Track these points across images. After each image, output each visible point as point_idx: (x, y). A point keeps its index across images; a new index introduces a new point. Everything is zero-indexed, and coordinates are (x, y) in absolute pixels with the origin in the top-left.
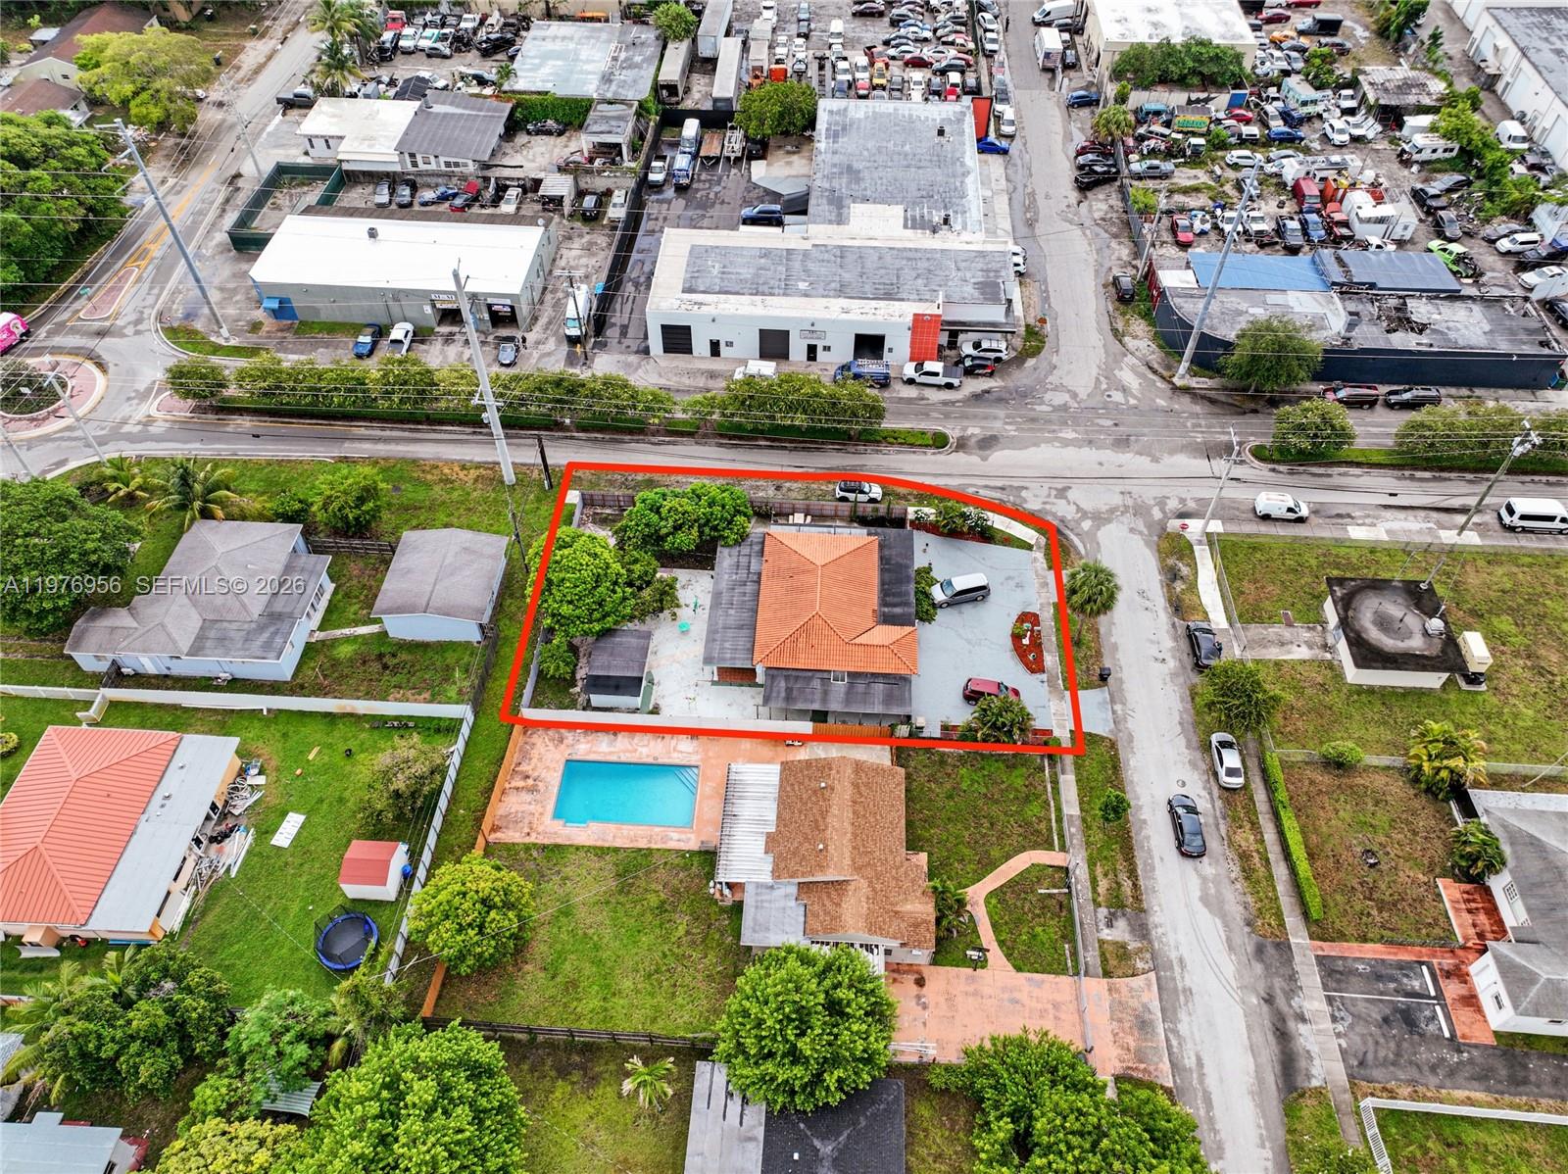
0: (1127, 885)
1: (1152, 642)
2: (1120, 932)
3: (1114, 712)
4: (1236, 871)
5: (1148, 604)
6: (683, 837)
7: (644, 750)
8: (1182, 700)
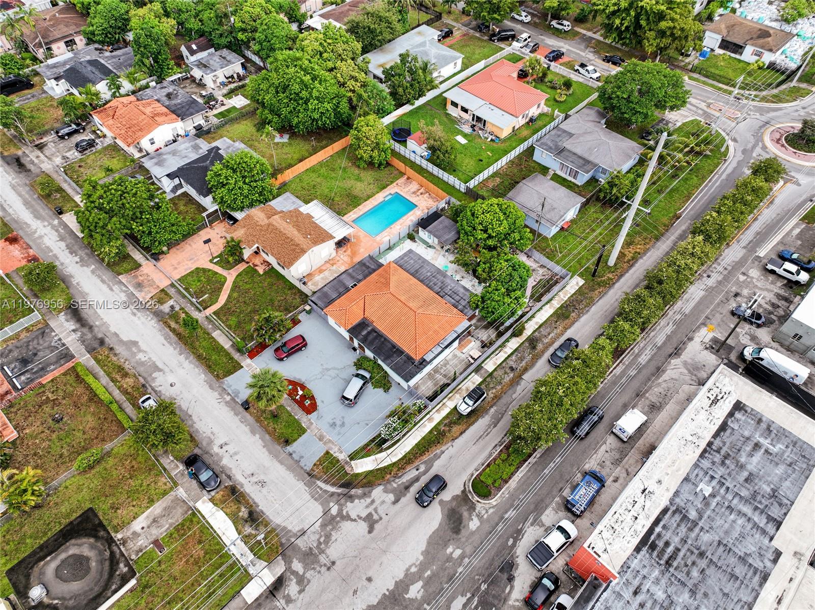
0: (173, 325)
1: (236, 454)
2: (166, 308)
3: (229, 394)
4: (127, 366)
5: (254, 479)
8: (197, 431)
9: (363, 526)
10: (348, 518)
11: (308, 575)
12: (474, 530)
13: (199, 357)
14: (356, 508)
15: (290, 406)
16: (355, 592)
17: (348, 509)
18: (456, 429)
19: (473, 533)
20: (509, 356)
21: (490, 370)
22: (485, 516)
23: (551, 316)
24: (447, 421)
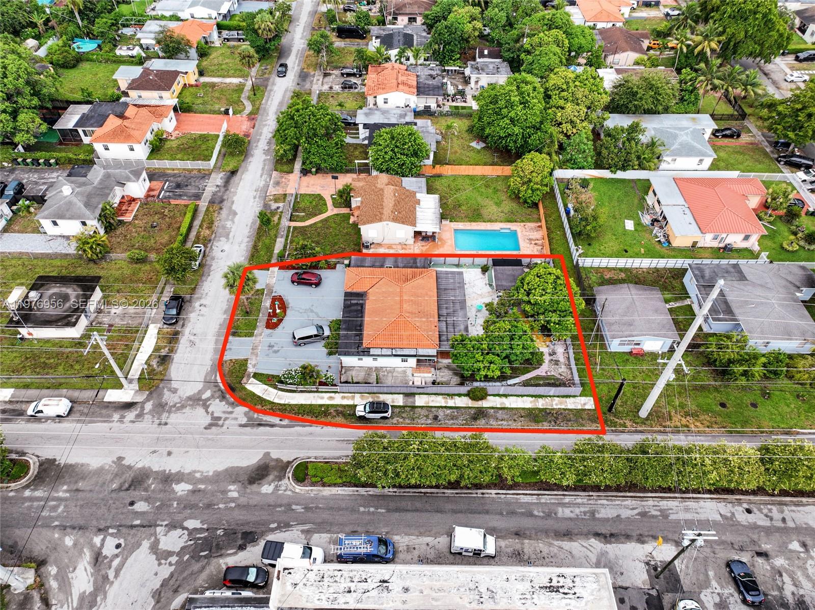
1: (202, 315)
2: (275, 206)
4: (216, 223)
5: (192, 338)
6: (456, 226)
9: (208, 420)
10: (206, 407)
11: (146, 416)
12: (262, 492)
13: (255, 247)
14: (218, 407)
15: (263, 314)
16: (154, 452)
17: (213, 403)
18: (340, 420)
19: (259, 493)
20: (446, 407)
21: (417, 404)
22: (280, 492)
23: (524, 409)
24: (340, 409)
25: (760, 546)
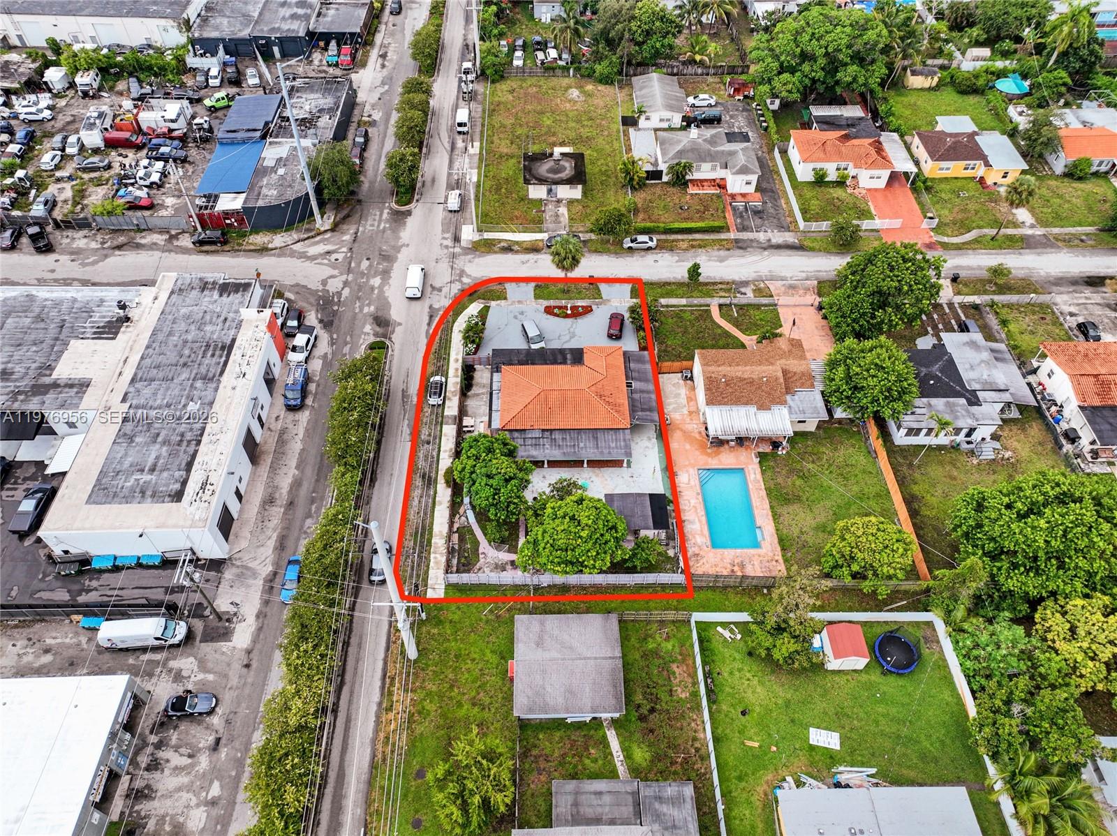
0: (720, 286)
2: (747, 291)
4: (701, 250)
6: (752, 472)
7: (693, 502)
10: (453, 282)
11: (445, 251)
14: (453, 289)
15: (565, 302)
17: (457, 285)
19: (364, 324)
22: (363, 336)
23: (432, 523)
25: (226, 745)
